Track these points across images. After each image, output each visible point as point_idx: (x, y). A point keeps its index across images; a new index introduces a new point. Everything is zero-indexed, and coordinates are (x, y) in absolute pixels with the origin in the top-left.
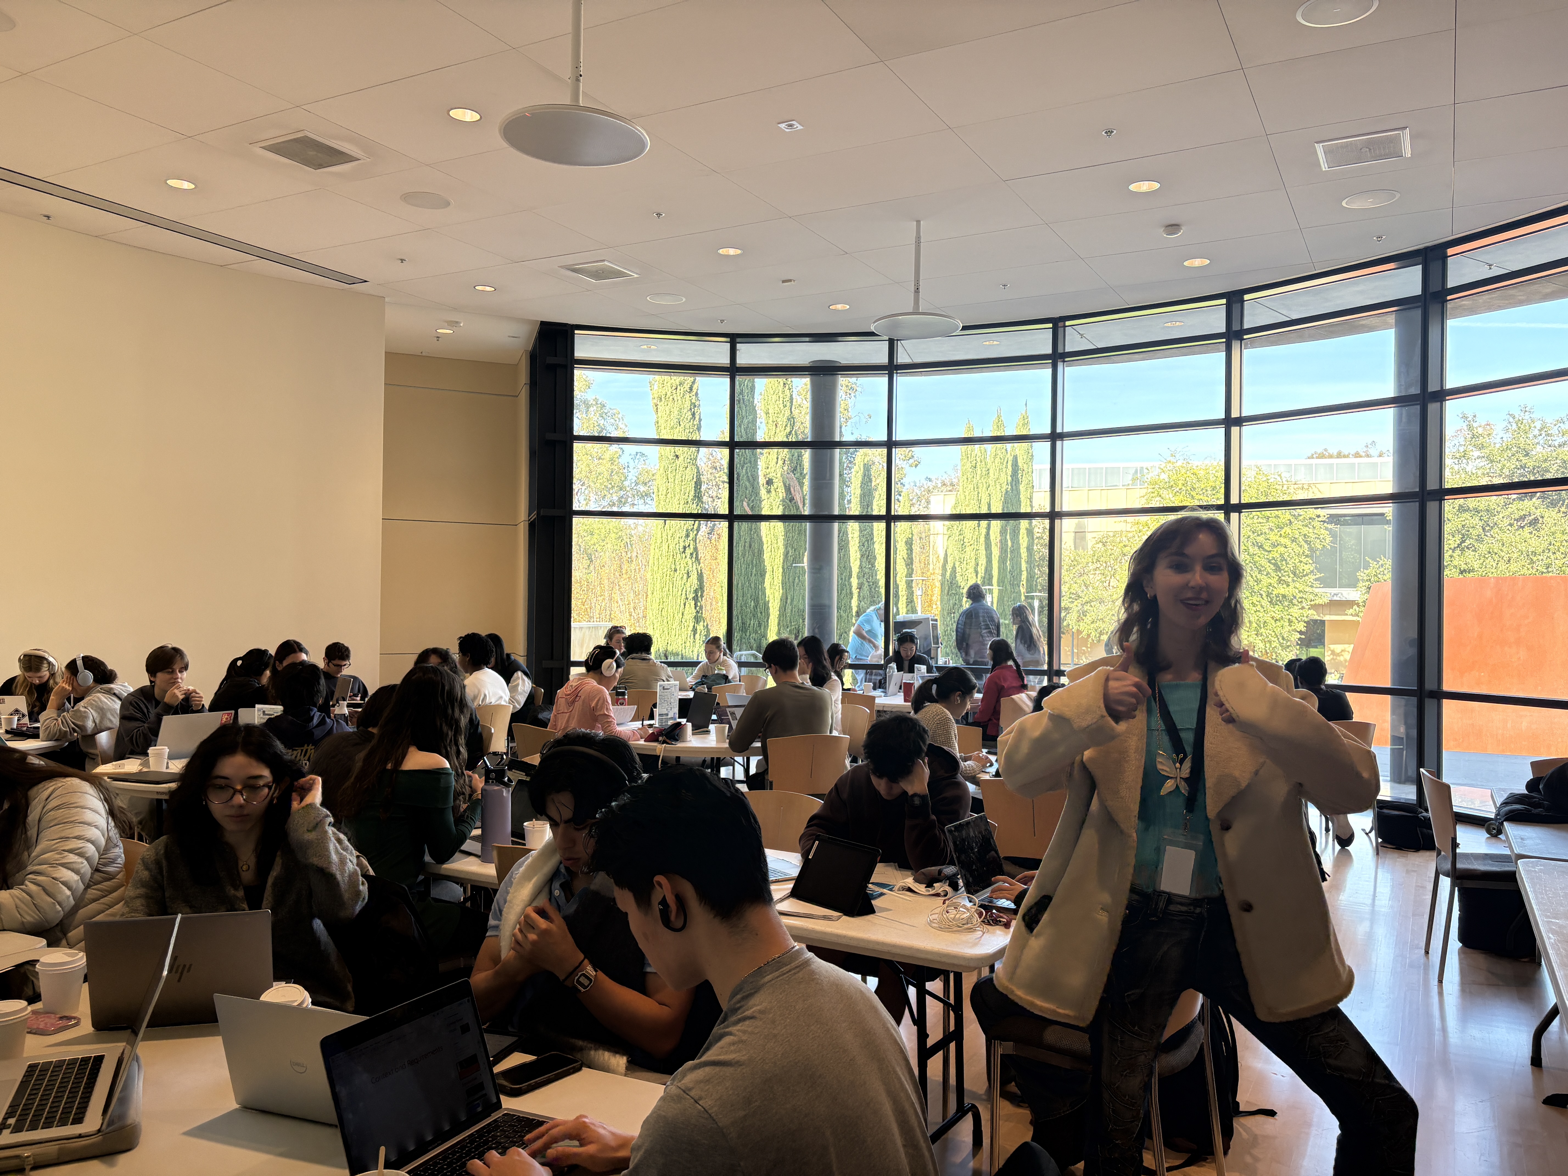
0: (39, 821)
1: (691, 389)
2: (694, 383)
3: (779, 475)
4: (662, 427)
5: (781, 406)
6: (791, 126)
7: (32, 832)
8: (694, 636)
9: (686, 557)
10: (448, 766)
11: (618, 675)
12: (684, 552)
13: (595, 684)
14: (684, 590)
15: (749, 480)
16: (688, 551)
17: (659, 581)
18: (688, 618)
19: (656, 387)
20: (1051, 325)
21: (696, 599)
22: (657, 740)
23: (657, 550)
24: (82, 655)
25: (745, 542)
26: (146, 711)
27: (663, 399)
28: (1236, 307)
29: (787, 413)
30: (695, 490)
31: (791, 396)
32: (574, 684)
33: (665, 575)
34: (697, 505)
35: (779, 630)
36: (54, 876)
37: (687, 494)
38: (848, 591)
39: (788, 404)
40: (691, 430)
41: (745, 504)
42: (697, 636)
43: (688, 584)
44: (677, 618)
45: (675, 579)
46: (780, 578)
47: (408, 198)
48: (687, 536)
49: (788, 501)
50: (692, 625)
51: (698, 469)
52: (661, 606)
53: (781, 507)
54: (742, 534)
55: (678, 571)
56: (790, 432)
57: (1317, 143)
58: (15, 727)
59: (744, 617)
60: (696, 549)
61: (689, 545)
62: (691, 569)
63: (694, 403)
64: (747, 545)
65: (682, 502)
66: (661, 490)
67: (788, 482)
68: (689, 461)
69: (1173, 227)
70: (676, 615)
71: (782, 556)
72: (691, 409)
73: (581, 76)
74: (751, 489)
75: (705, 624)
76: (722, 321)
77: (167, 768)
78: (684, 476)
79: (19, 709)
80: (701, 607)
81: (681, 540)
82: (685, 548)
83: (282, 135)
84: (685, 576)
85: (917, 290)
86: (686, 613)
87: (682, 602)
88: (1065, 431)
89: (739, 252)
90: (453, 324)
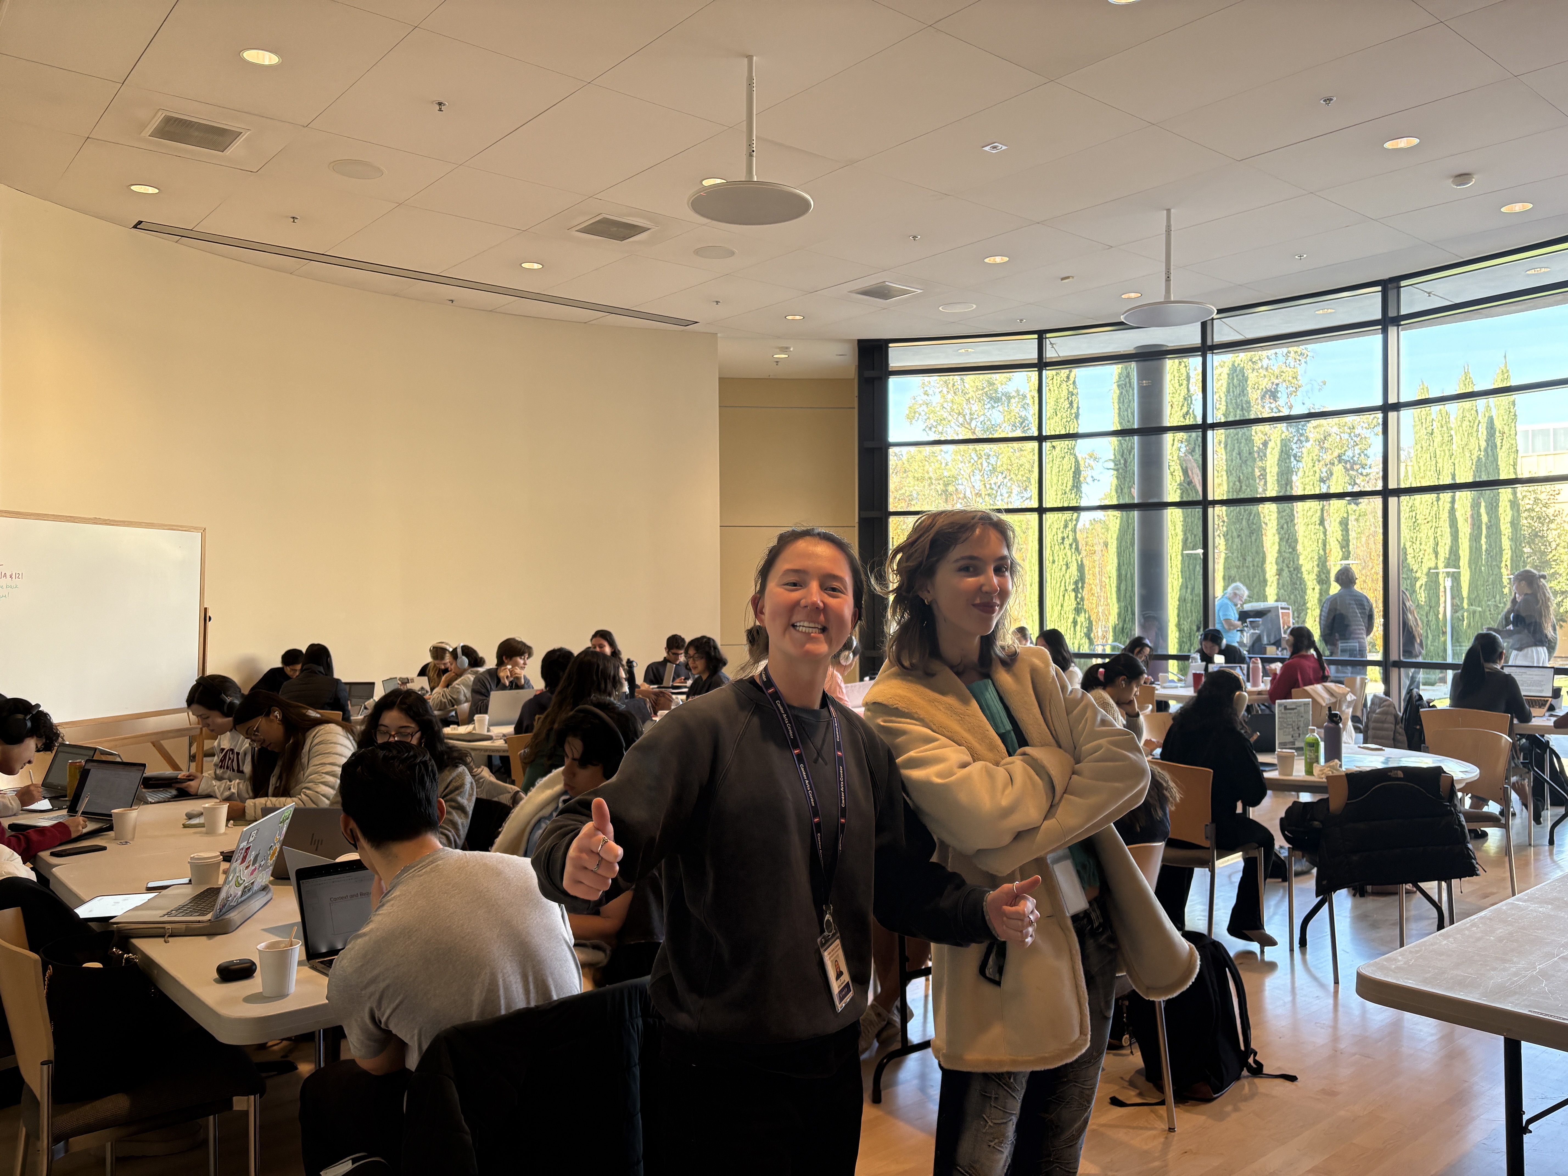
1: (1068, 379)
2: (1070, 374)
3: (1175, 458)
5: (1177, 385)
6: (995, 147)
8: (1075, 627)
9: (1065, 548)
12: (1063, 543)
14: (1063, 581)
16: (1067, 542)
18: (1068, 610)
20: (1378, 289)
21: (1076, 590)
29: (1184, 392)
30: (1074, 480)
34: (1075, 498)
35: (1179, 621)
37: (1065, 485)
40: (1069, 419)
42: (1078, 628)
46: (1179, 566)
47: (698, 253)
49: (1185, 485)
50: (1071, 617)
51: (1076, 459)
53: (1179, 491)
54: (1130, 521)
55: (1056, 563)
56: (1187, 413)
60: (1075, 540)
62: (1070, 560)
65: (1060, 493)
68: (1066, 453)
69: (1462, 177)
70: (1055, 607)
72: (1068, 398)
76: (1021, 321)
80: (1082, 599)
81: (1059, 532)
82: (1063, 539)
83: (587, 220)
84: (1064, 567)
85: (1168, 279)
86: (1065, 604)
87: (1061, 594)
88: (1402, 400)
89: (1006, 259)
90: (785, 350)
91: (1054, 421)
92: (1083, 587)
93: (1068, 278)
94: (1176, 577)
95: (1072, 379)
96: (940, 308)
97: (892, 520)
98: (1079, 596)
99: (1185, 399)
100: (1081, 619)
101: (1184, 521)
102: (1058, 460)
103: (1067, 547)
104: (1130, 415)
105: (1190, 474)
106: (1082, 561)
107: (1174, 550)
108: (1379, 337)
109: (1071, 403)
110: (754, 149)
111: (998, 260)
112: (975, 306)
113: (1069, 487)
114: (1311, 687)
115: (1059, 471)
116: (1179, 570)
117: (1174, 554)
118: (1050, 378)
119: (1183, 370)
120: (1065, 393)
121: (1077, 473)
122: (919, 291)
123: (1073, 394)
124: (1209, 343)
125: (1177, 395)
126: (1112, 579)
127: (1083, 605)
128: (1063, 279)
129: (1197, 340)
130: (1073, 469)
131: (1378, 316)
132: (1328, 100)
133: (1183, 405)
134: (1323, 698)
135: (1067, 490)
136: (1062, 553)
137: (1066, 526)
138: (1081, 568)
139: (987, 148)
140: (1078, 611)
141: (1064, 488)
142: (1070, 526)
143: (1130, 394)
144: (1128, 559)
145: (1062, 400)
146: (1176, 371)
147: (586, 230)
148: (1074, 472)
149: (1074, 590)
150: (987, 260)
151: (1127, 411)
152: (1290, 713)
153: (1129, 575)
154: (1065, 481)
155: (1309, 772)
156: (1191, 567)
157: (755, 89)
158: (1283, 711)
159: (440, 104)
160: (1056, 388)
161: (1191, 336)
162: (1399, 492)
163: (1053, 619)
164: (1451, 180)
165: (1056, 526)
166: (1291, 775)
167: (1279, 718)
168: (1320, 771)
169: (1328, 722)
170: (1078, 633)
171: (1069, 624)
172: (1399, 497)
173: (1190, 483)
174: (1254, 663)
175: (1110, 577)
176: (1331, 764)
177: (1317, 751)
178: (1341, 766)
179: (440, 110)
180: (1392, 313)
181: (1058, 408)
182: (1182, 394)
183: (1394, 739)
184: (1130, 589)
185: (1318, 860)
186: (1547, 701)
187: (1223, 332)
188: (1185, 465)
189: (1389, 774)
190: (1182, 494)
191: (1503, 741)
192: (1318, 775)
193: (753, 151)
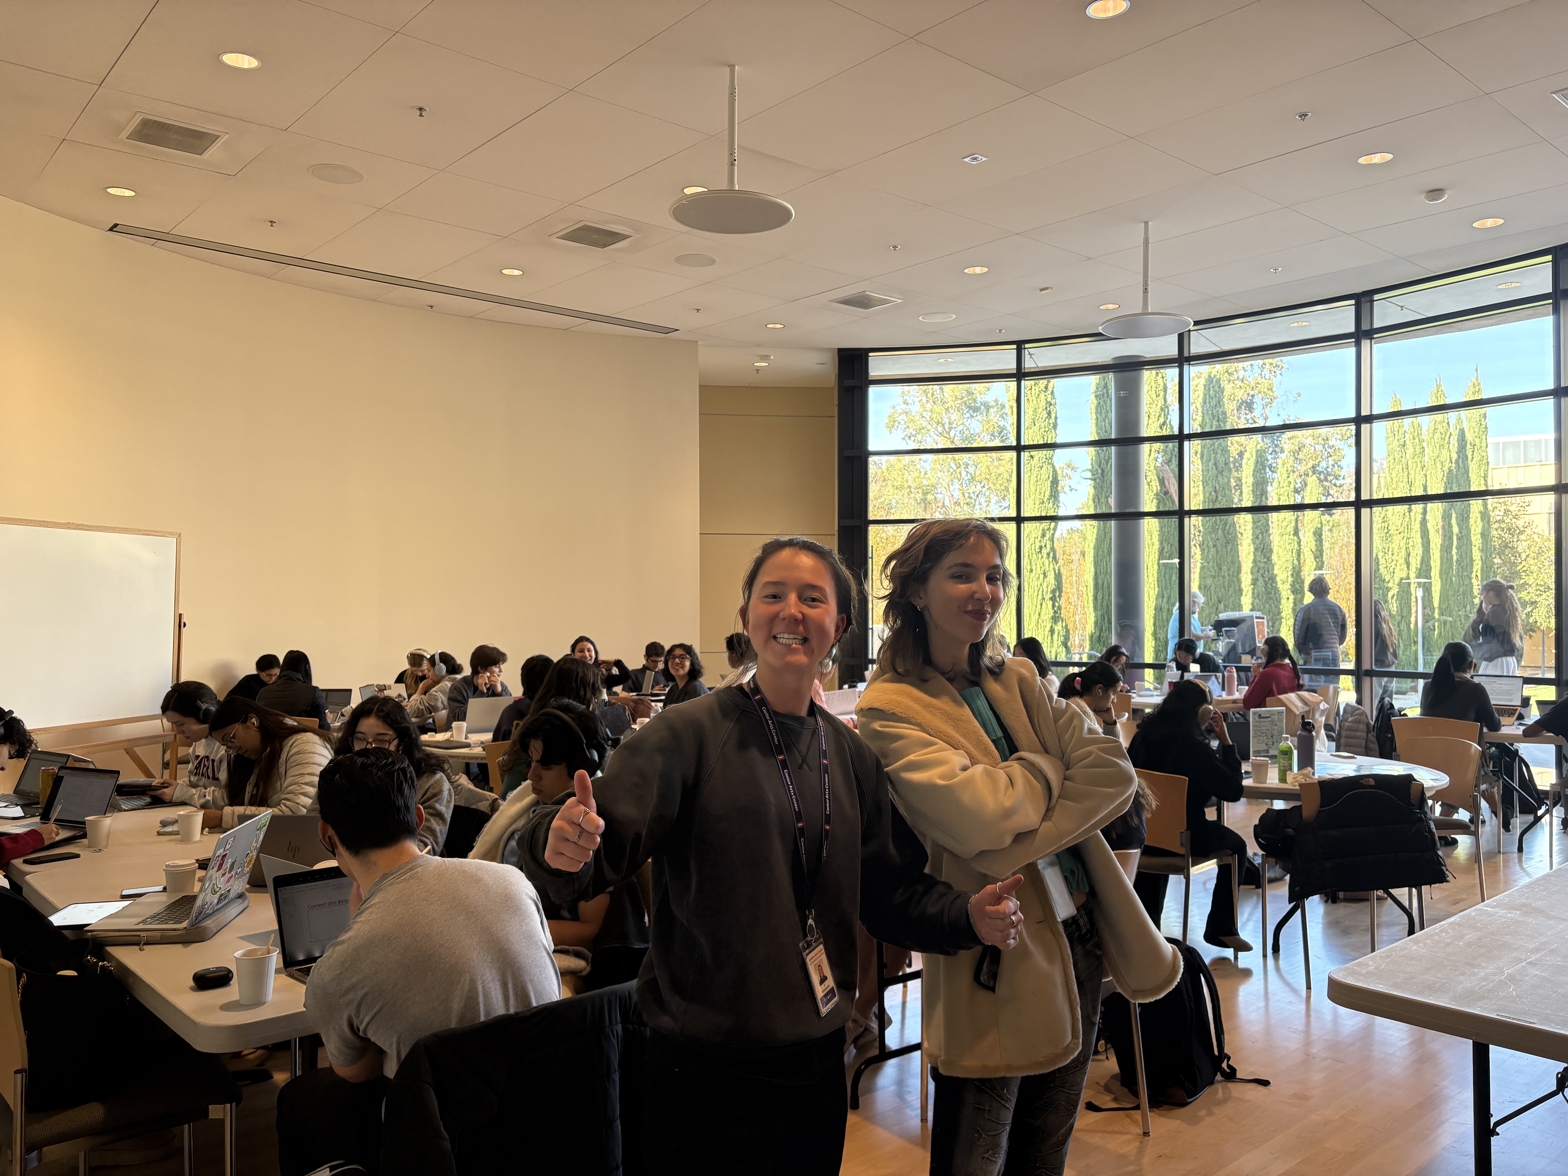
1: (1046, 389)
2: (1048, 386)
3: (1152, 468)
5: (1154, 396)
6: (975, 159)
8: (1052, 636)
14: (1041, 590)
18: (1045, 618)
20: (1350, 302)
21: (1053, 599)
29: (1161, 402)
30: (1051, 490)
31: (1165, 385)
35: (1155, 630)
39: (1162, 393)
42: (1055, 636)
43: (1045, 585)
44: (1034, 619)
45: (1031, 580)
46: (1156, 575)
47: (681, 260)
49: (1162, 495)
51: (1054, 468)
53: (1155, 501)
55: (1034, 572)
56: (1164, 423)
57: (1553, 93)
60: (1053, 549)
65: (1037, 503)
68: (1044, 460)
69: (1435, 193)
70: (1032, 616)
71: (1157, 553)
72: (1046, 408)
75: (1064, 624)
76: (1000, 331)
78: (1039, 476)
80: (1060, 608)
82: (1041, 548)
83: (569, 227)
84: (1042, 576)
85: (1146, 291)
86: (1043, 613)
87: (1039, 603)
88: (1374, 413)
89: (986, 270)
90: (765, 358)
91: (1032, 430)
92: (1060, 596)
93: (1047, 288)
94: (1152, 586)
95: (1050, 389)
96: (920, 318)
97: (872, 529)
98: (1057, 604)
99: (1162, 409)
100: (1058, 627)
101: (1161, 530)
102: (1036, 469)
103: (1045, 556)
104: (1107, 425)
105: (1167, 484)
106: (1059, 570)
107: (1150, 559)
108: (1352, 350)
109: (1049, 413)
110: (736, 158)
111: (978, 270)
112: (954, 316)
113: (1047, 496)
114: (1286, 695)
115: (1037, 481)
116: (1156, 579)
117: (1151, 563)
118: (1028, 388)
119: (1160, 381)
120: (1043, 404)
121: (1055, 482)
122: (899, 301)
123: (1051, 405)
124: (1186, 354)
125: (1154, 405)
126: (1089, 588)
127: (1060, 613)
128: (1042, 290)
129: (1174, 352)
130: (1051, 479)
131: (1351, 329)
132: (1303, 116)
133: (1160, 416)
134: (1296, 706)
135: (1045, 500)
136: (1039, 562)
137: (1043, 536)
138: (1058, 577)
139: (967, 160)
140: (1055, 619)
141: (1042, 497)
142: (1048, 535)
143: (1108, 405)
144: (1105, 569)
145: (1040, 410)
146: (1153, 382)
147: (566, 237)
148: (1052, 482)
149: (1051, 599)
150: (966, 271)
151: (1105, 421)
152: (1264, 722)
153: (1105, 584)
154: (1043, 491)
155: (1283, 779)
156: (1167, 576)
157: (736, 98)
158: (1257, 719)
159: (421, 109)
160: (1034, 398)
161: (1168, 347)
162: (1371, 503)
163: (1030, 628)
164: (1424, 196)
165: (1034, 535)
166: (1265, 783)
167: (1253, 726)
168: (1294, 778)
169: (1301, 730)
170: (1055, 642)
171: (1047, 633)
172: (1371, 508)
173: (1166, 493)
174: (1229, 671)
175: (1087, 586)
176: (1304, 772)
177: (1291, 759)
178: (1313, 774)
179: (421, 115)
180: (1365, 326)
181: (1037, 418)
182: (1160, 405)
183: (1366, 747)
184: (1107, 598)
185: (1290, 867)
186: (1516, 710)
187: (1200, 343)
188: (1161, 475)
189: (1361, 781)
190: (1158, 504)
191: (1473, 750)
192: (1291, 783)
193: (735, 160)
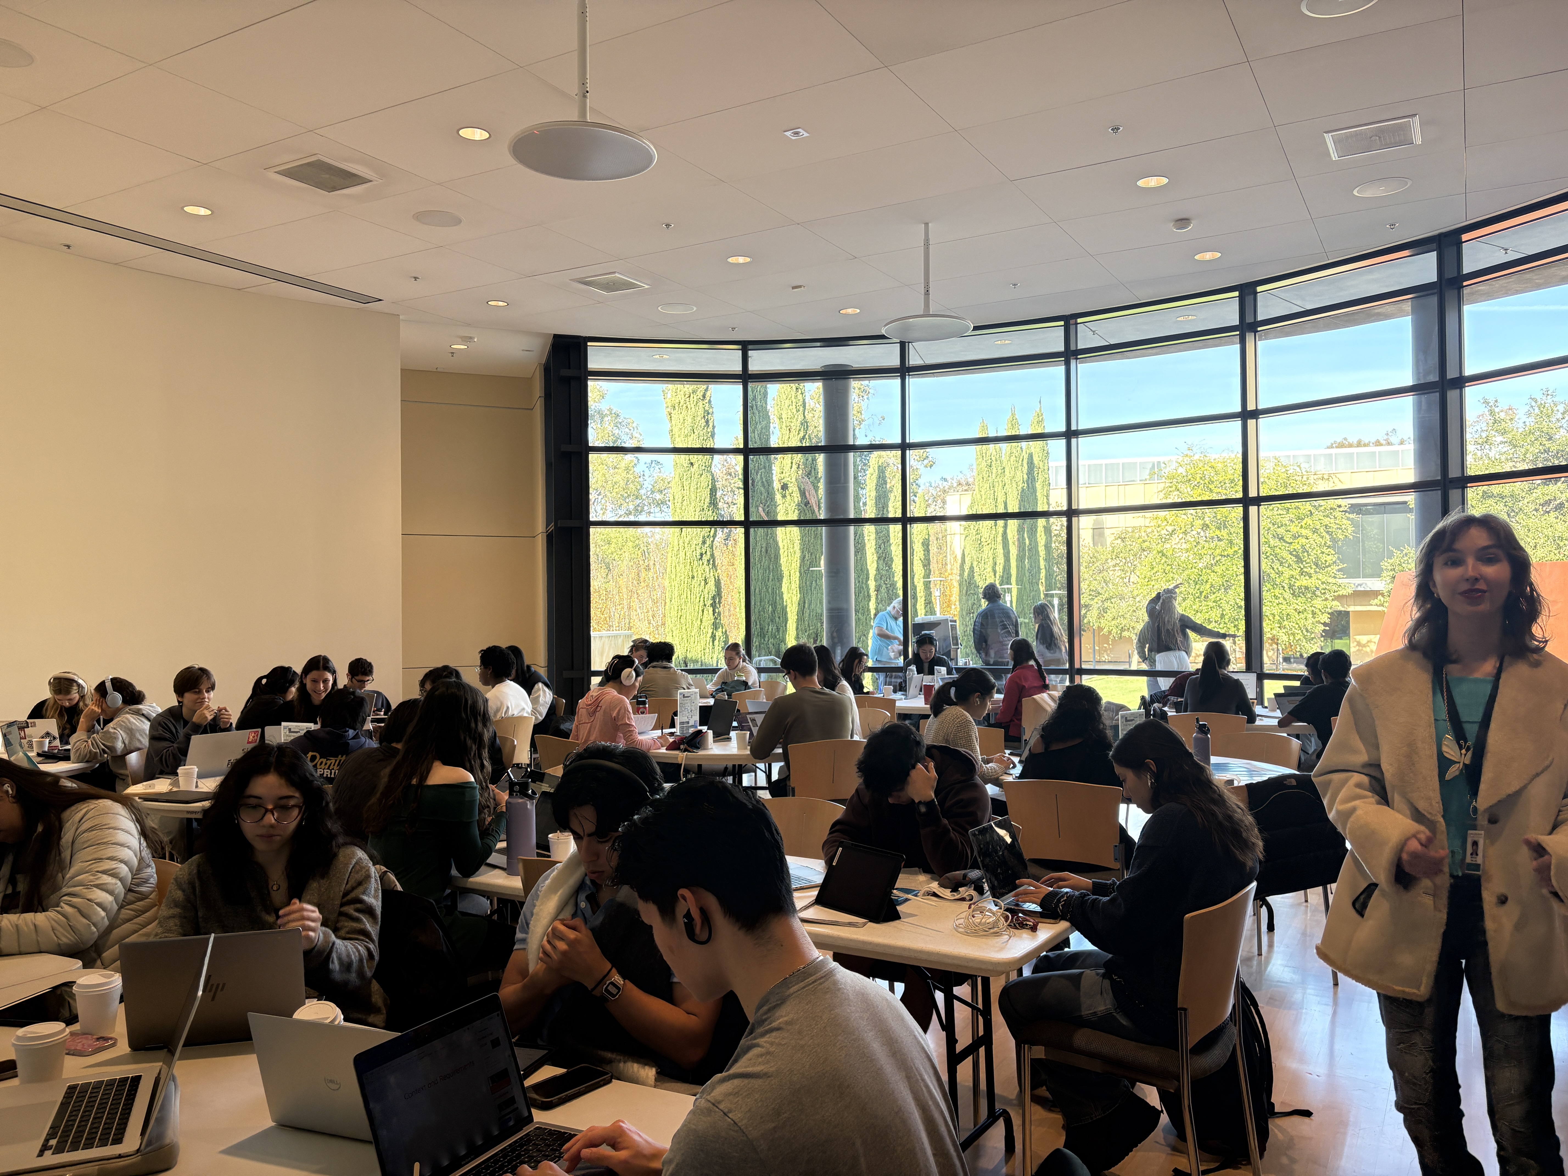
0: (73, 842)
1: (704, 396)
2: (706, 390)
3: (794, 480)
4: (677, 436)
5: (794, 411)
6: (797, 133)
7: (66, 854)
8: (713, 642)
9: (703, 564)
10: (473, 779)
11: (637, 684)
12: (701, 559)
13: (616, 693)
14: (702, 597)
15: (763, 486)
16: (705, 558)
17: (676, 589)
18: (706, 625)
19: (669, 396)
20: (1062, 323)
21: (713, 605)
22: (678, 749)
23: (674, 558)
24: (111, 677)
25: (762, 547)
26: (174, 731)
27: (677, 408)
28: (1249, 299)
29: (801, 418)
30: (711, 497)
31: (804, 400)
32: (595, 694)
33: (682, 582)
34: (713, 512)
35: (798, 634)
36: (89, 897)
37: (703, 501)
38: (866, 593)
39: (801, 409)
40: (705, 438)
41: (760, 509)
42: (716, 642)
43: (706, 591)
44: (696, 625)
45: (693, 586)
46: (798, 582)
47: (420, 217)
48: (704, 542)
49: (803, 506)
50: (710, 631)
51: (713, 476)
52: (680, 614)
53: (796, 511)
54: (758, 539)
55: (696, 578)
56: (804, 438)
57: (1326, 132)
58: (46, 749)
59: (762, 622)
60: (712, 555)
61: (706, 552)
62: (708, 576)
63: (708, 411)
64: (763, 550)
65: (698, 510)
66: (676, 498)
67: (802, 487)
68: (703, 468)
69: (1183, 222)
70: (694, 622)
71: (799, 561)
72: (704, 417)
73: (587, 92)
74: (766, 495)
75: (724, 630)
76: (733, 329)
77: (197, 787)
78: (699, 484)
79: (50, 731)
80: (719, 614)
81: (698, 548)
82: (702, 555)
83: (292, 160)
84: (703, 583)
85: (928, 292)
86: (704, 619)
87: (701, 609)
88: (1091, 427)
89: (748, 260)
90: (467, 339)
92: (720, 603)
93: (800, 287)
94: (795, 592)
96: (659, 308)
99: (802, 424)
100: (719, 633)
101: (802, 539)
104: (756, 436)
106: (718, 577)
107: (793, 567)
109: (707, 422)
110: (588, 89)
111: (741, 260)
112: (695, 309)
113: (707, 504)
115: (697, 488)
118: (687, 396)
120: (701, 412)
121: (713, 491)
122: (647, 287)
123: (708, 413)
127: (720, 619)
128: (794, 288)
129: (896, 362)
131: (1061, 348)
132: (1115, 129)
139: (788, 134)
142: (708, 542)
147: (290, 174)
148: (711, 489)
150: (730, 260)
154: (703, 498)
156: (808, 583)
157: (588, 19)
160: (692, 406)
161: (892, 356)
163: (693, 634)
164: (1172, 223)
165: (695, 543)
171: (708, 639)
172: (1079, 517)
173: (807, 504)
175: (739, 593)
180: (1073, 347)
181: (696, 426)
182: (800, 420)
189: (1284, 782)
190: (799, 514)
